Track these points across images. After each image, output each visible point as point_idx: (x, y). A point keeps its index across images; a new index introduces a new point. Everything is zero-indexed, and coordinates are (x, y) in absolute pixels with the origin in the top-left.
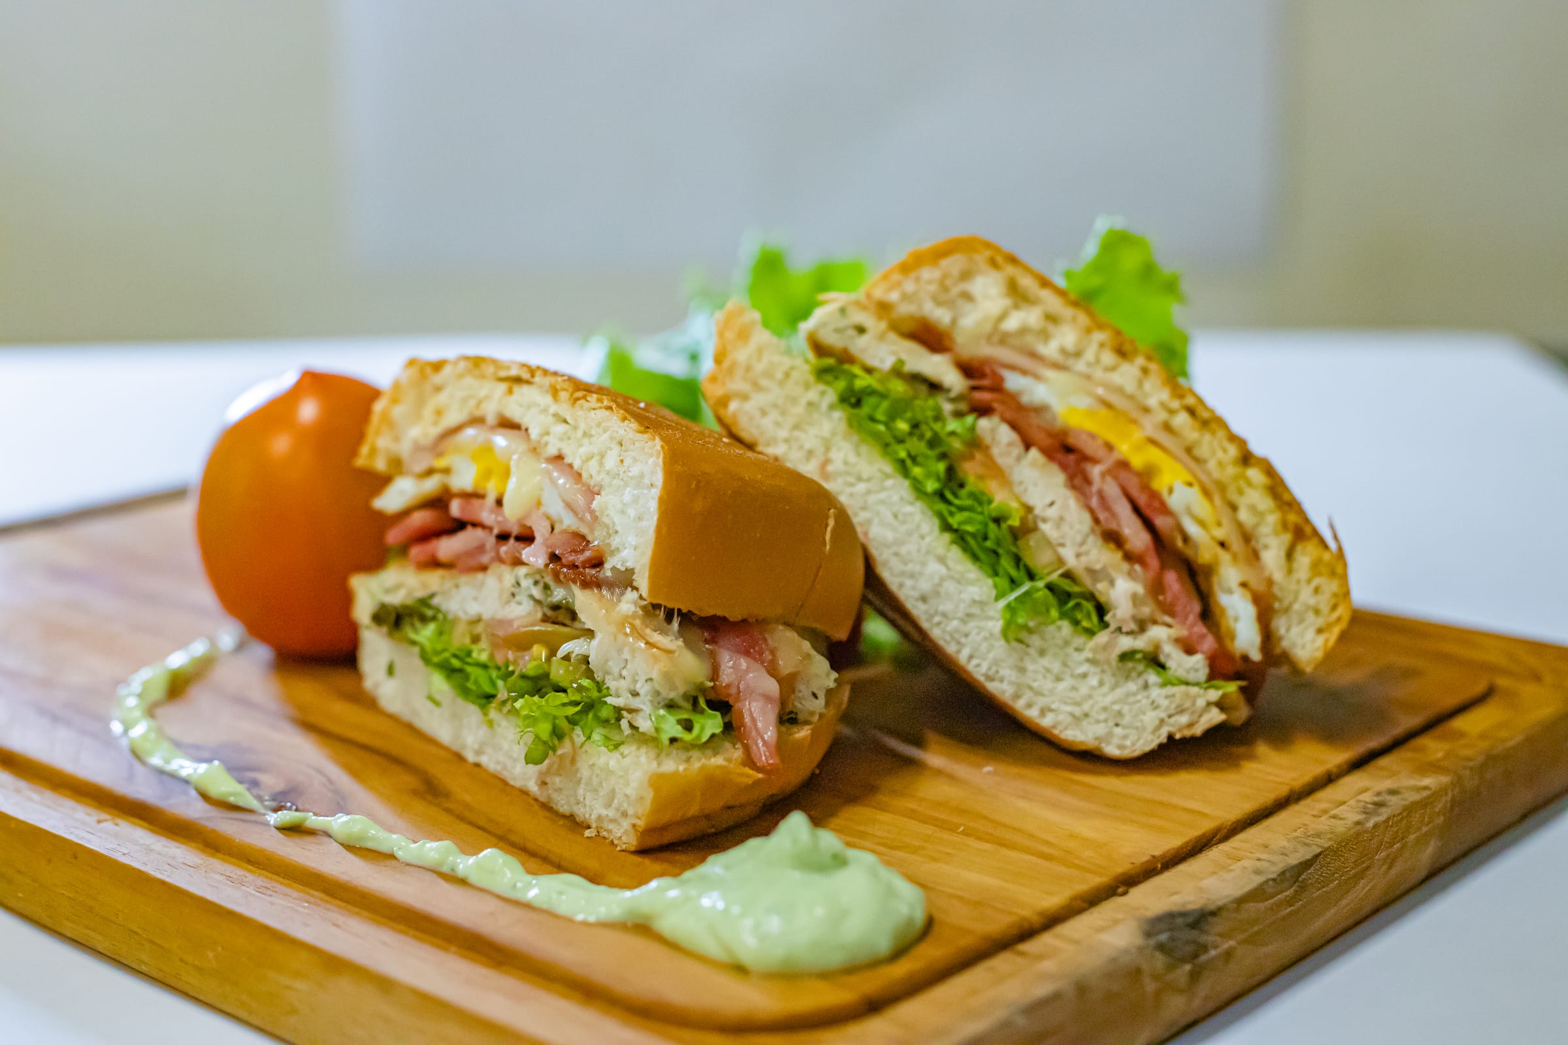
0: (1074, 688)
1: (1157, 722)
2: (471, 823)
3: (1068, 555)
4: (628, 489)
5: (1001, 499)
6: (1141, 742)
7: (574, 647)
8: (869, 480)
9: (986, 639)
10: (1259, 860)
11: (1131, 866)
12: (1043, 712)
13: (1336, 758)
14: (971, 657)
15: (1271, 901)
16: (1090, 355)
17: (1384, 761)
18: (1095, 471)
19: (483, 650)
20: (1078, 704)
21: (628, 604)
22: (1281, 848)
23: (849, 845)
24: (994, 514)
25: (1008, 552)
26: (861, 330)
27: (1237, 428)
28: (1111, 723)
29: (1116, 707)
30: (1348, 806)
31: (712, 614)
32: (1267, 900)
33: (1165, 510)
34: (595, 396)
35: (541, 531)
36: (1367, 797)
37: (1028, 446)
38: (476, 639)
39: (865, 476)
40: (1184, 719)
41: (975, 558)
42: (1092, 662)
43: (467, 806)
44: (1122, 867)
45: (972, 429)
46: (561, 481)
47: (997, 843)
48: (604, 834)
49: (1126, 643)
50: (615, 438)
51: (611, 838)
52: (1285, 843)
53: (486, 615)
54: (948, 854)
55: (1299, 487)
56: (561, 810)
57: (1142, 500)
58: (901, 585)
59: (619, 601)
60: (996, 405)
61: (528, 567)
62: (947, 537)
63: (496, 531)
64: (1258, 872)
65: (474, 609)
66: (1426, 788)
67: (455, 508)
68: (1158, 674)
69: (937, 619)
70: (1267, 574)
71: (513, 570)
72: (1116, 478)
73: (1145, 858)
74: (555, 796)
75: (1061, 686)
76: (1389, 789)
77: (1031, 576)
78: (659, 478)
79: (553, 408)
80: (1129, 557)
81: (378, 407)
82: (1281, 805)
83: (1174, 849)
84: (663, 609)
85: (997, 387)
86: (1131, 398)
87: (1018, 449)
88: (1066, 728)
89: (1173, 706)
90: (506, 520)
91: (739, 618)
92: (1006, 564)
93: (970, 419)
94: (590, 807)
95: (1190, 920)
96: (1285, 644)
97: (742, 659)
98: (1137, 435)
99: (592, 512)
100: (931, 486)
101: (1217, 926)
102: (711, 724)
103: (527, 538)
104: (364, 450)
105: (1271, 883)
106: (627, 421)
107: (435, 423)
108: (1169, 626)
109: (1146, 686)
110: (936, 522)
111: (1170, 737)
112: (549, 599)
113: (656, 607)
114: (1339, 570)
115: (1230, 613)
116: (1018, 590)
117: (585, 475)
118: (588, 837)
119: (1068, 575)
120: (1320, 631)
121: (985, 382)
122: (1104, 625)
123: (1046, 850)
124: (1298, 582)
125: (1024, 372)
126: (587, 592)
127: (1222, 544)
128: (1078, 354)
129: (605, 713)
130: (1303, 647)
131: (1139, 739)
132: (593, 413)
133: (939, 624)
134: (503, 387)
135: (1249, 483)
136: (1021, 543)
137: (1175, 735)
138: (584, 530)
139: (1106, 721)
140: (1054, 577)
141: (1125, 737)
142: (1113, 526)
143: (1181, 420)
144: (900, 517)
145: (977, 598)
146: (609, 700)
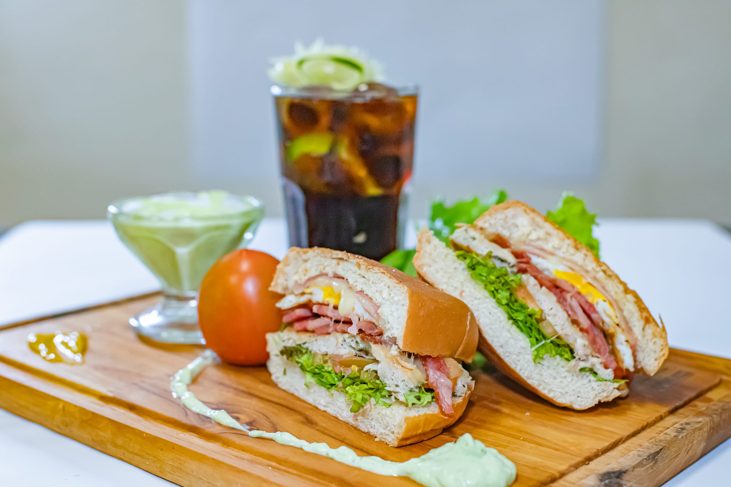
0: (562, 382)
1: (594, 395)
2: (328, 435)
3: (558, 329)
4: (393, 306)
5: (532, 307)
6: (588, 403)
7: (371, 367)
8: (479, 299)
9: (526, 362)
10: (639, 451)
11: (590, 453)
12: (550, 391)
13: (663, 410)
14: (521, 370)
15: (645, 467)
16: (564, 249)
17: (681, 411)
18: (568, 296)
19: (329, 366)
20: (563, 388)
21: (394, 351)
22: (647, 446)
23: (487, 446)
24: (529, 313)
25: (535, 328)
26: (474, 239)
27: (623, 278)
28: (576, 396)
29: (578, 390)
30: (671, 429)
31: (425, 355)
32: (644, 467)
33: (595, 311)
34: (377, 268)
35: (355, 321)
36: (677, 426)
37: (541, 286)
38: (326, 362)
39: (478, 297)
40: (605, 394)
41: (522, 330)
42: (568, 371)
43: (325, 428)
44: (587, 454)
45: (520, 279)
46: (364, 301)
47: (537, 444)
48: (383, 440)
49: (582, 364)
50: (386, 285)
51: (386, 441)
52: (648, 444)
53: (330, 353)
54: (519, 448)
55: (647, 302)
56: (363, 430)
57: (586, 308)
58: (493, 341)
59: (390, 350)
60: (528, 269)
61: (349, 334)
62: (511, 321)
63: (333, 320)
64: (639, 456)
65: (324, 350)
66: (700, 422)
67: (315, 309)
68: (595, 377)
69: (507, 354)
70: (635, 336)
71: (342, 335)
72: (576, 298)
73: (595, 450)
74: (361, 424)
75: (557, 381)
76: (686, 423)
77: (545, 338)
78: (407, 302)
79: (359, 272)
80: (582, 330)
81: (279, 267)
82: (643, 429)
83: (605, 446)
84: (407, 353)
85: (528, 262)
86: (581, 266)
87: (539, 286)
88: (558, 398)
89: (601, 389)
90: (339, 315)
91: (436, 356)
92: (535, 333)
93: (519, 275)
94: (377, 429)
95: (616, 475)
96: (643, 364)
97: (438, 373)
98: (584, 281)
99: (378, 314)
100: (504, 302)
101: (626, 477)
102: (427, 397)
103: (349, 322)
104: (273, 284)
105: (645, 460)
106: (391, 279)
107: (305, 275)
108: (598, 357)
109: (590, 381)
110: (506, 316)
111: (600, 402)
112: (358, 347)
113: (403, 352)
114: (664, 335)
115: (622, 352)
116: (540, 343)
117: (374, 299)
118: (376, 441)
119: (558, 338)
120: (656, 360)
121: (524, 260)
122: (574, 357)
123: (557, 447)
124: (648, 340)
125: (539, 256)
126: (376, 345)
127: (618, 325)
128: (559, 249)
129: (384, 393)
130: (650, 366)
131: (587, 402)
132: (376, 274)
133: (508, 356)
134: (335, 262)
135: (628, 301)
136: (540, 325)
137: (601, 401)
138: (374, 321)
139: (574, 395)
140: (553, 338)
141: (582, 401)
142: (576, 318)
143: (601, 275)
144: (492, 314)
145: (523, 346)
146: (387, 388)
